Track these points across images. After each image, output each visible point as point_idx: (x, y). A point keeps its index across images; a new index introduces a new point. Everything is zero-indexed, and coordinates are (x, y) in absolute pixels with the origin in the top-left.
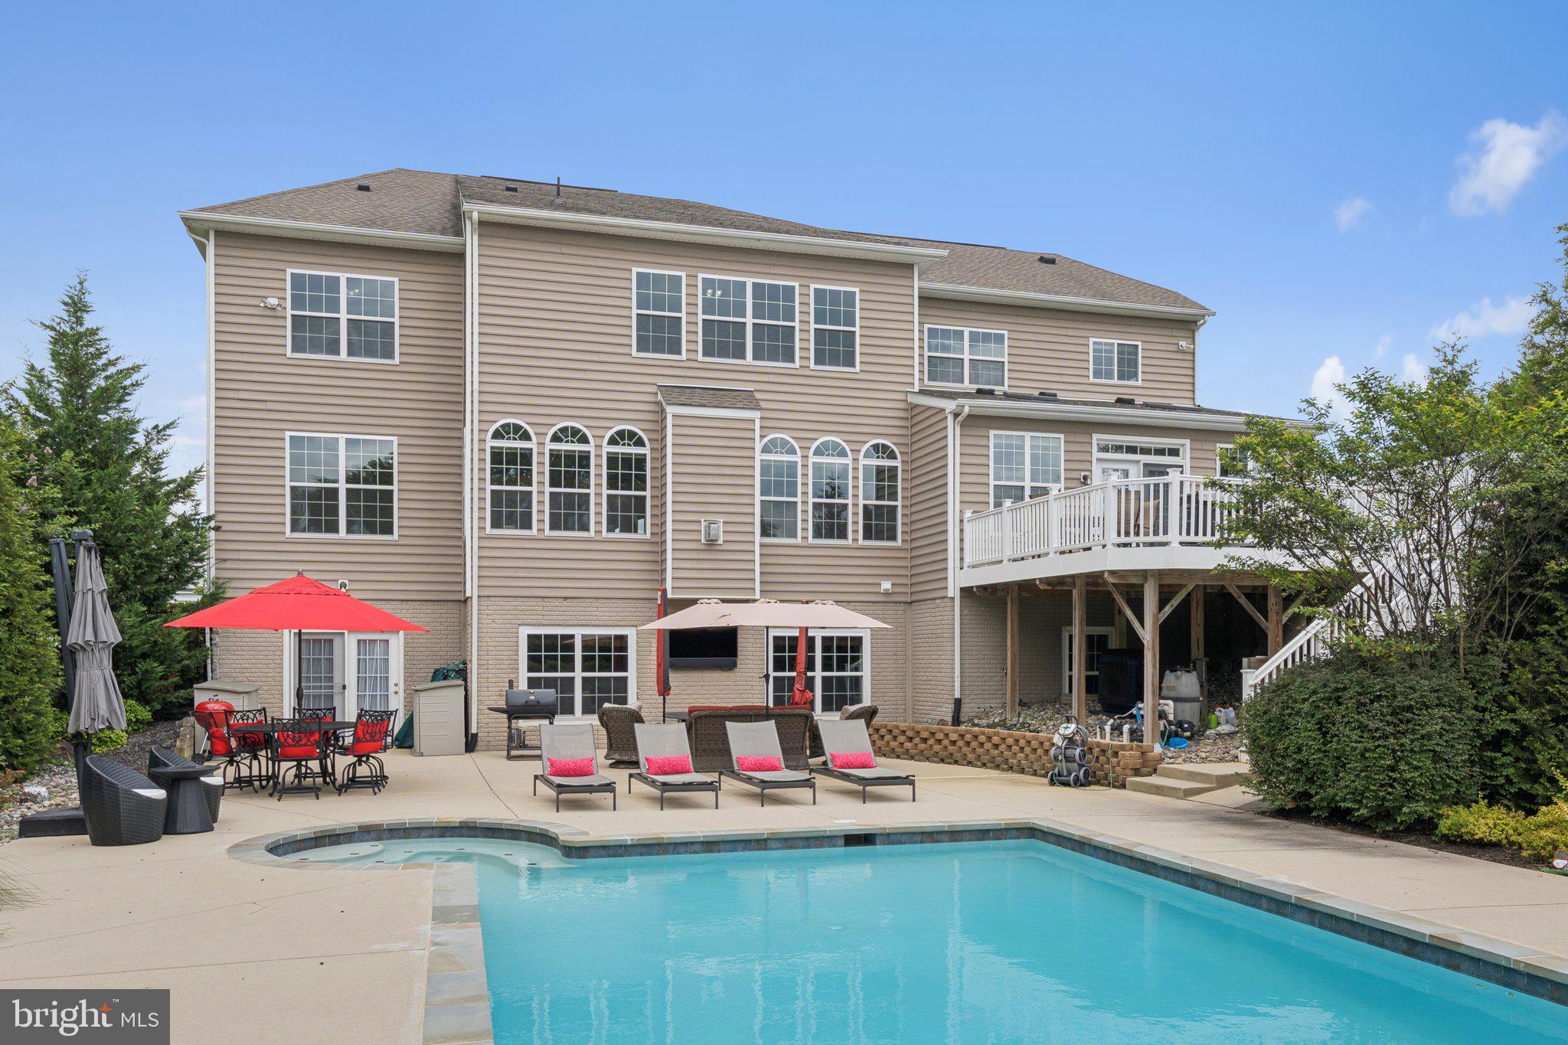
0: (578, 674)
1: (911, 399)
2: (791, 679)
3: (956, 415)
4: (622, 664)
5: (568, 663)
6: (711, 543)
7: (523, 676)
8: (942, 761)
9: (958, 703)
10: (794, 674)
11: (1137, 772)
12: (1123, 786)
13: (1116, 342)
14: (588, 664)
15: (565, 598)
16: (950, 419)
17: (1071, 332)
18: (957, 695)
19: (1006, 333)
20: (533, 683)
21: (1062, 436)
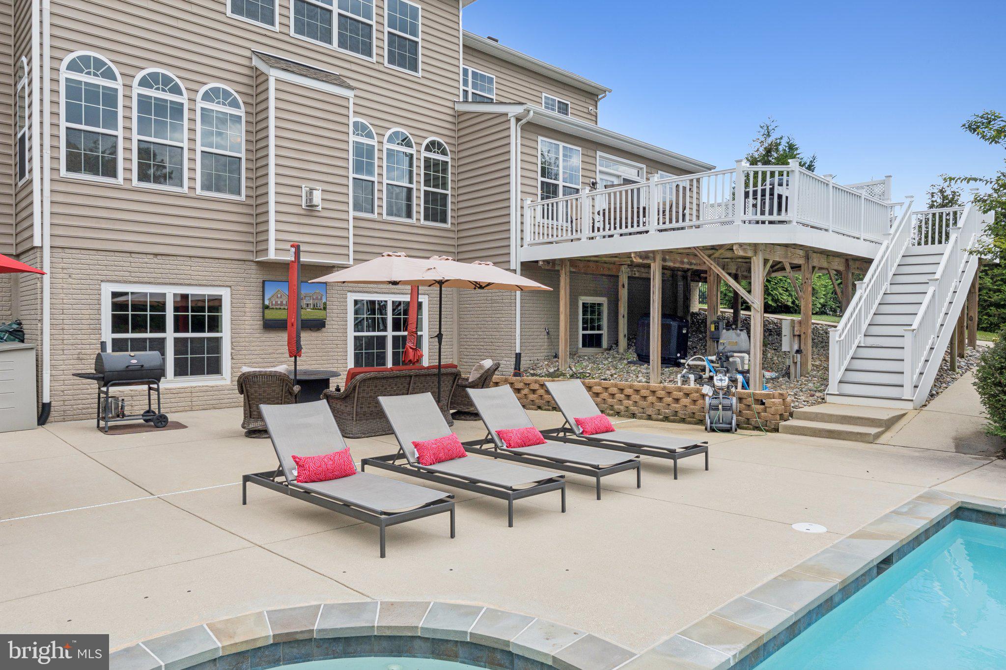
0: (170, 335)
1: (458, 107)
2: (404, 337)
3: (518, 120)
4: (215, 324)
5: (159, 324)
6: (311, 207)
7: (108, 335)
8: (540, 408)
9: (518, 357)
10: (406, 333)
11: (782, 418)
12: (776, 430)
13: (557, 99)
14: (181, 324)
15: (156, 255)
16: (513, 121)
17: (532, 87)
18: (518, 351)
19: (494, 77)
20: (119, 345)
21: (580, 149)
